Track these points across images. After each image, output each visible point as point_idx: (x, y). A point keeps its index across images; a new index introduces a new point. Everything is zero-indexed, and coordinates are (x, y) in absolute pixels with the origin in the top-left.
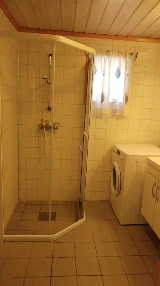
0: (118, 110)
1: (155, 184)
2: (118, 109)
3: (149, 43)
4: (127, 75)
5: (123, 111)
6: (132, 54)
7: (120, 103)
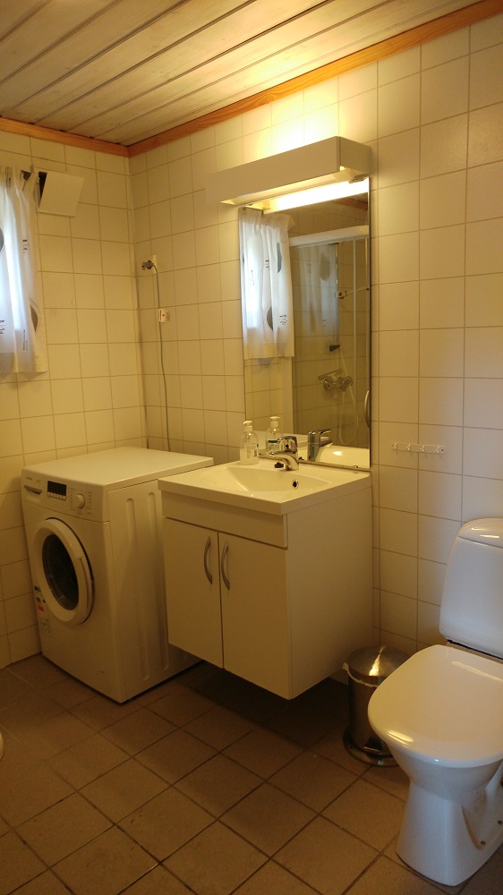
0: (16, 356)
1: (209, 545)
2: (15, 351)
3: (70, 149)
4: (24, 244)
5: (33, 357)
6: (27, 175)
7: (17, 332)
